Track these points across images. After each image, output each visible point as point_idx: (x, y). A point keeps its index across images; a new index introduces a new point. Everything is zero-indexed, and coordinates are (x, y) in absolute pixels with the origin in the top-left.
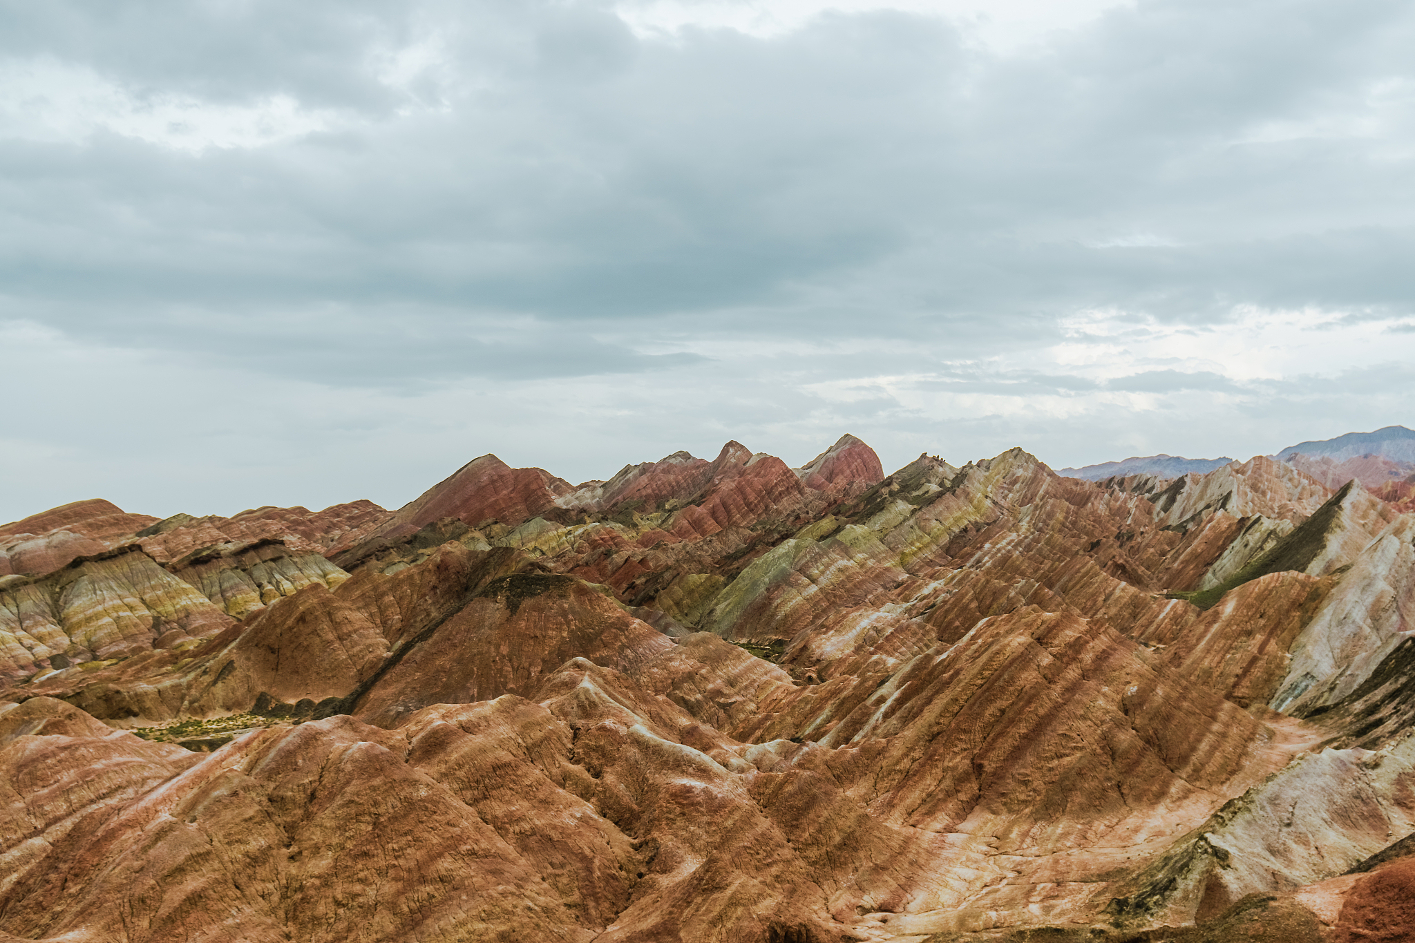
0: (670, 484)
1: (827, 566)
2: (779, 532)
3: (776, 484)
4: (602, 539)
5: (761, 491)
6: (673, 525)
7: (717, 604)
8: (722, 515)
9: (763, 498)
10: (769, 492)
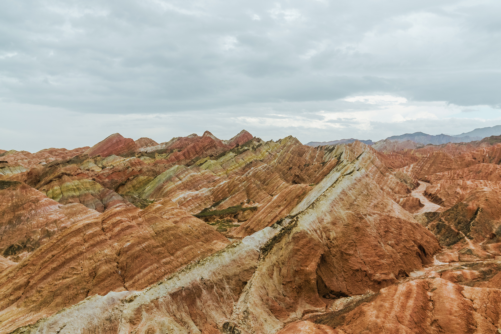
1: (187, 175)
3: (207, 145)
4: (135, 162)
5: (201, 148)
6: (169, 158)
7: (147, 187)
8: (187, 155)
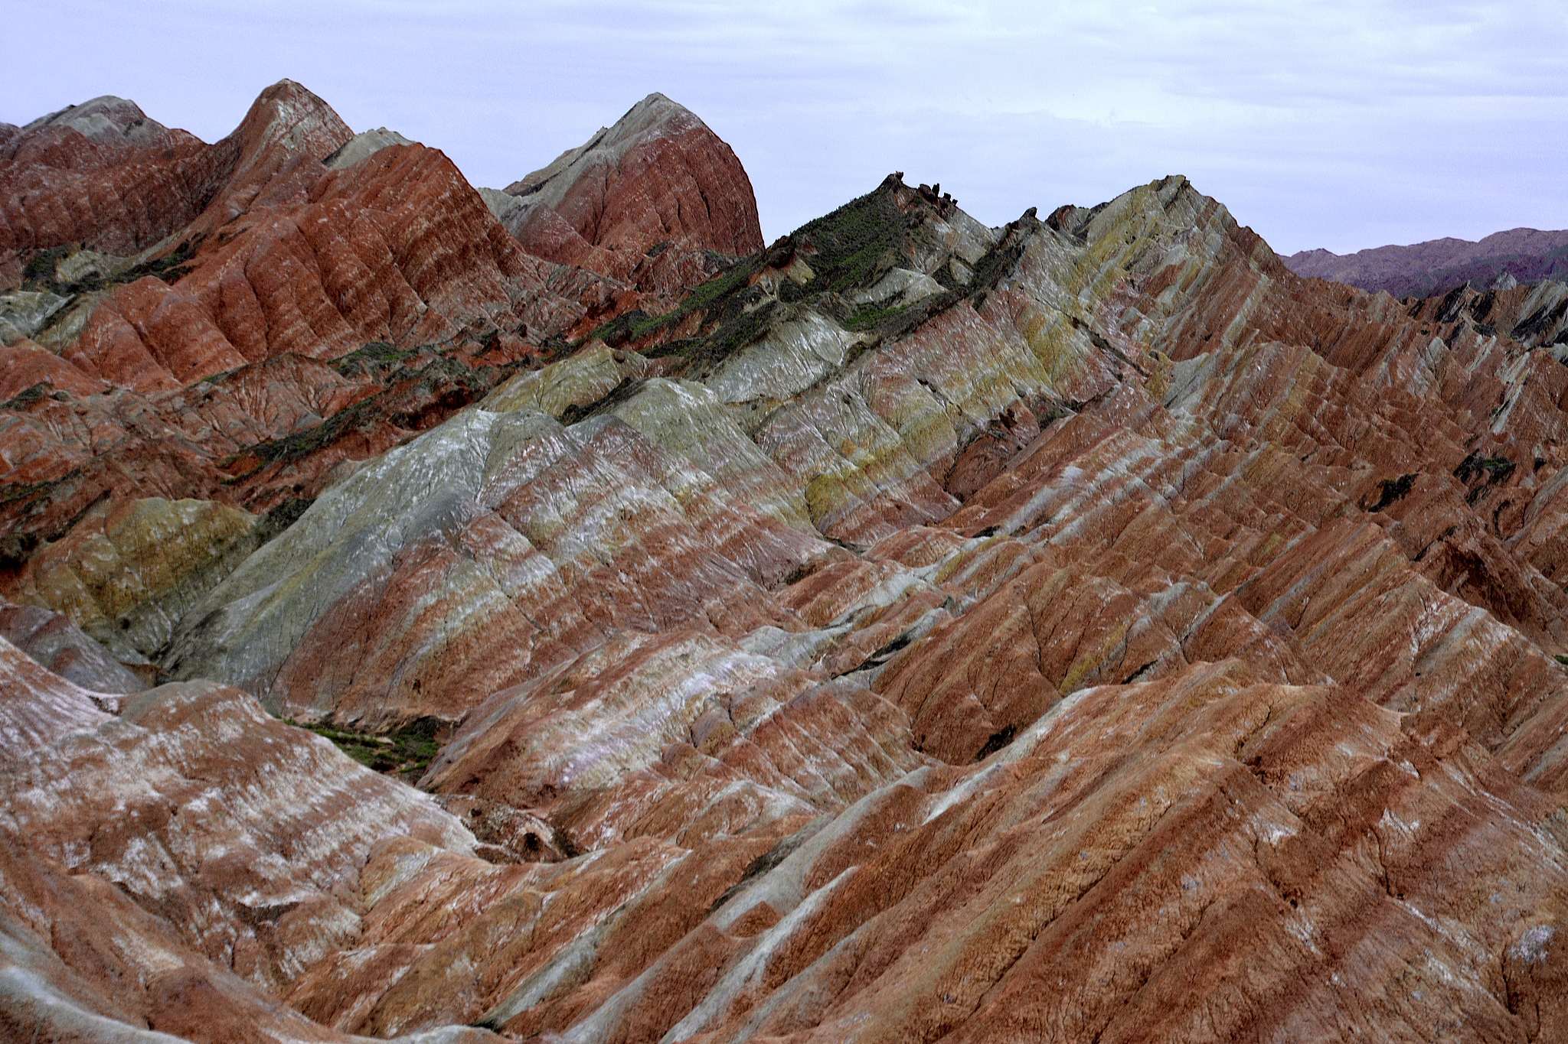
0: (70, 204)
1: (587, 503)
2: (435, 386)
3: (429, 233)
5: (378, 253)
6: (83, 337)
7: (228, 598)
8: (245, 311)
9: (384, 274)
10: (405, 259)
